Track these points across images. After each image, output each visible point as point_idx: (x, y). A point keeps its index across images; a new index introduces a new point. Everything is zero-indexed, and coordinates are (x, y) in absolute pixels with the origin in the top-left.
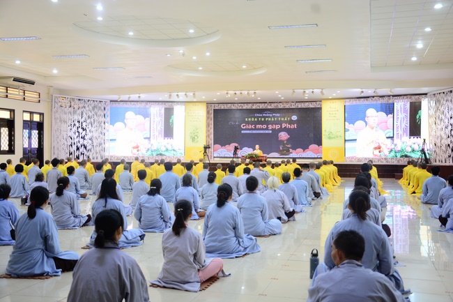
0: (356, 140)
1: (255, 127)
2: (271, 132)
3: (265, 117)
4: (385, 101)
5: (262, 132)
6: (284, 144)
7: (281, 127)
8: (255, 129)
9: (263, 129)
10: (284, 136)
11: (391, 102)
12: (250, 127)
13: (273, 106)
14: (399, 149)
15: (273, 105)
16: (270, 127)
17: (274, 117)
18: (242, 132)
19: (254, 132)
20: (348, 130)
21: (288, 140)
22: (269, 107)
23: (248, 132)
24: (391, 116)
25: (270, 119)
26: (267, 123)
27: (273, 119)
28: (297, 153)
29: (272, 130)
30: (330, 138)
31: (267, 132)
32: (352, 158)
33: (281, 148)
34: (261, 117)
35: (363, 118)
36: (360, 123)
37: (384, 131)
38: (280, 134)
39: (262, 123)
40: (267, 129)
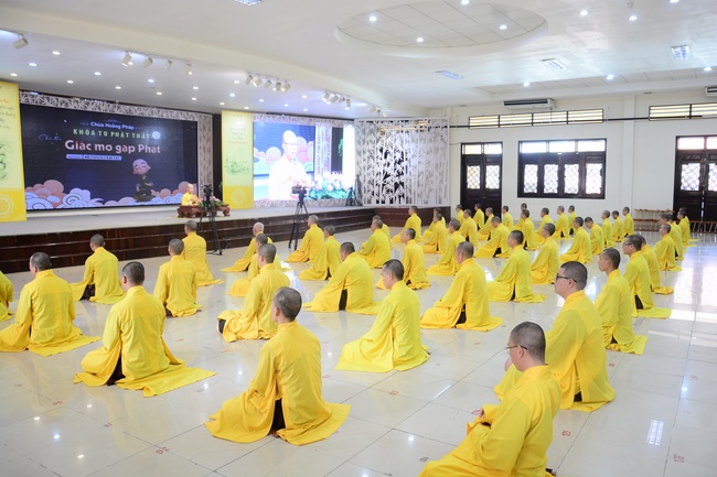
0: (268, 175)
1: (92, 147)
2: (120, 158)
3: (109, 130)
4: (306, 122)
5: (104, 158)
6: (142, 182)
7: (137, 150)
8: (93, 152)
9: (105, 153)
10: (141, 166)
11: (312, 124)
12: (83, 147)
13: (123, 110)
14: (320, 187)
15: (122, 107)
16: (119, 148)
17: (125, 130)
18: (68, 156)
19: (92, 157)
20: (258, 160)
21: (149, 174)
22: (117, 112)
23: (80, 157)
24: (311, 143)
25: (117, 134)
26: (114, 141)
27: (122, 135)
28: (162, 197)
29: (122, 154)
30: (233, 172)
31: (113, 158)
32: (264, 201)
33: (138, 189)
34: (103, 129)
35: (279, 143)
36: (273, 151)
37: (303, 163)
38: (135, 163)
39: (104, 141)
40: (113, 153)
